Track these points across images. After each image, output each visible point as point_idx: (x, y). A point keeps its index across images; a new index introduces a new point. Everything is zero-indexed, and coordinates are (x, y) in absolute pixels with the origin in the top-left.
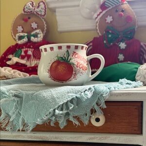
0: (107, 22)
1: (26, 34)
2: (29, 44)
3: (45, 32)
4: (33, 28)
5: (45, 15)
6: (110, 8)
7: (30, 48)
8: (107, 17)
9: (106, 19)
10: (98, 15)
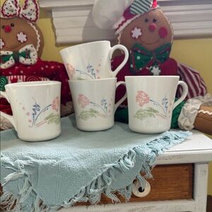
0: (133, 36)
1: (11, 53)
2: (17, 68)
3: (39, 46)
4: (20, 41)
5: (36, 19)
6: (137, 16)
7: (20, 74)
8: (134, 29)
9: (133, 32)
10: (120, 26)
